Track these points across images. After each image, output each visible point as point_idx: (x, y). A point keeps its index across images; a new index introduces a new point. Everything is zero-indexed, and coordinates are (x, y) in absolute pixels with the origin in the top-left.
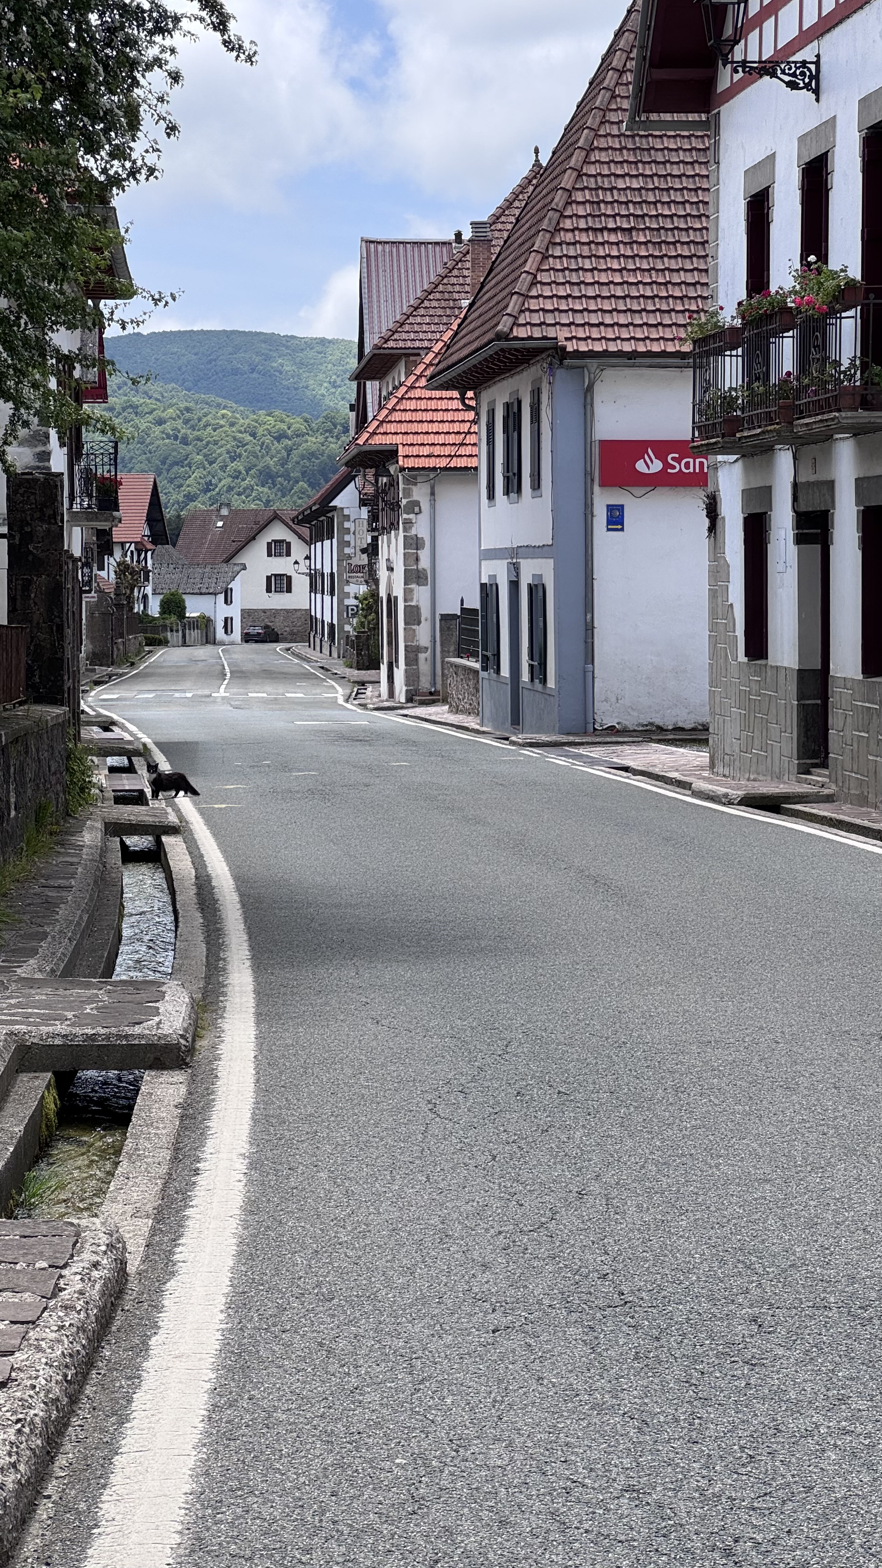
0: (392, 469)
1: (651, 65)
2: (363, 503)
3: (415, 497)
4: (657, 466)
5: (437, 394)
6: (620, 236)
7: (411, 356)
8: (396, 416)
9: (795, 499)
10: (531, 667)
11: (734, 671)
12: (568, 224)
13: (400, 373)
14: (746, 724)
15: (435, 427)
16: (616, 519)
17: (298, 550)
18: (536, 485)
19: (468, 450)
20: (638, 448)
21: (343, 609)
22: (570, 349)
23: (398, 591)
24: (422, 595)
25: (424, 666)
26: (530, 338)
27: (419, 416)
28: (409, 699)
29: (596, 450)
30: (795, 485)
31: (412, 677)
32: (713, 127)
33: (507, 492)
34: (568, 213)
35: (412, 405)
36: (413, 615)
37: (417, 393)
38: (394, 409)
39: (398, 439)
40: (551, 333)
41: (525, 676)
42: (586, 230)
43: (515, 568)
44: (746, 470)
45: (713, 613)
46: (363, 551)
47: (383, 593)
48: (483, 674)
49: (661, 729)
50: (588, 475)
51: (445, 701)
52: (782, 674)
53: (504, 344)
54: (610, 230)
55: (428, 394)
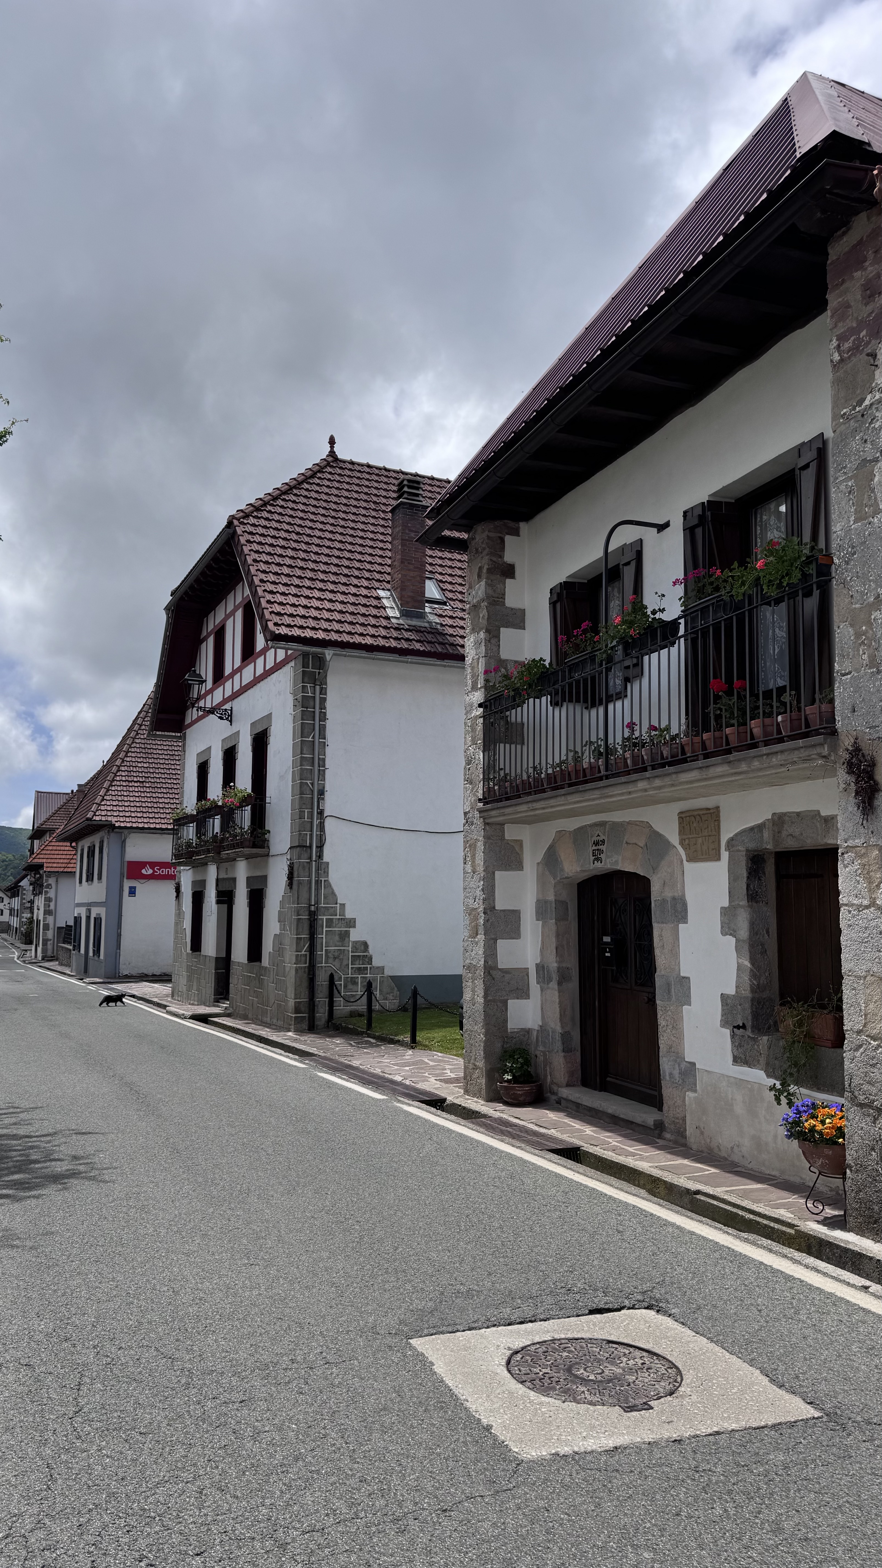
0: (41, 872)
1: (158, 713)
2: (31, 884)
3: (50, 882)
4: (150, 872)
5: (61, 844)
6: (139, 784)
7: (52, 831)
8: (44, 852)
9: (217, 885)
10: (94, 950)
11: (184, 956)
12: (118, 778)
13: (47, 837)
14: (190, 979)
15: (59, 857)
16: (132, 892)
17: (6, 900)
18: (100, 878)
19: (72, 865)
20: (143, 864)
21: (21, 922)
22: (117, 825)
23: (41, 918)
24: (50, 919)
25: (50, 947)
26: (101, 820)
27: (53, 852)
28: (43, 959)
29: (126, 864)
30: (217, 880)
31: (44, 951)
32: (183, 738)
33: (87, 881)
34: (118, 774)
35: (51, 848)
36: (46, 927)
37: (53, 844)
38: (43, 849)
39: (44, 861)
40: (109, 819)
41: (91, 954)
42: (125, 781)
43: (89, 911)
44: (194, 873)
45: (176, 932)
46: (29, 902)
47: (35, 918)
48: (73, 952)
49: (147, 975)
50: (122, 875)
51: (57, 960)
52: (208, 959)
53: (89, 822)
54: (135, 782)
55: (57, 844)
